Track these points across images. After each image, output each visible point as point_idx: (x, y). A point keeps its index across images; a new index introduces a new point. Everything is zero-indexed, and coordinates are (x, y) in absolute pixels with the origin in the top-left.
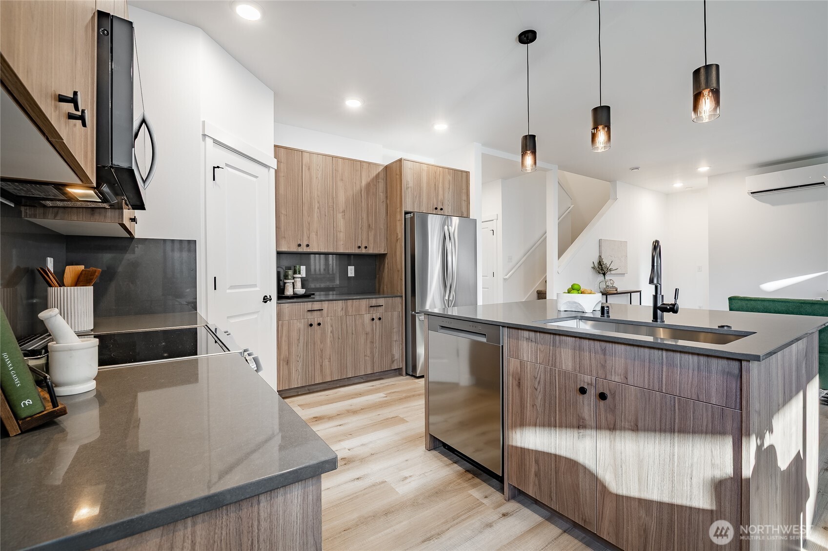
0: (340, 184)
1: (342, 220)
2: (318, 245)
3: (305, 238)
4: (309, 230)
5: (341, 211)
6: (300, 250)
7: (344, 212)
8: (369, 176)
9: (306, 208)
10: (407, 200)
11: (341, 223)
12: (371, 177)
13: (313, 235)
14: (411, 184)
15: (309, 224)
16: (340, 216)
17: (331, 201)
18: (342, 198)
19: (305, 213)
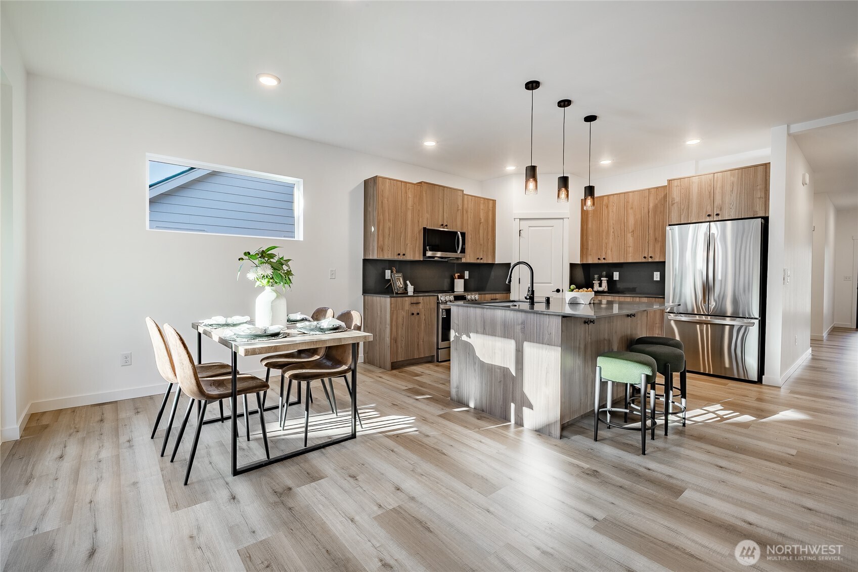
0: (630, 211)
1: (631, 238)
2: (613, 258)
3: (604, 253)
4: (606, 248)
5: (631, 231)
6: (600, 262)
7: (633, 231)
8: (657, 199)
9: (604, 234)
10: (673, 214)
11: (630, 240)
12: (659, 199)
13: (609, 252)
14: (677, 199)
15: (606, 244)
16: (629, 235)
17: (623, 225)
18: (631, 221)
19: (604, 237)
